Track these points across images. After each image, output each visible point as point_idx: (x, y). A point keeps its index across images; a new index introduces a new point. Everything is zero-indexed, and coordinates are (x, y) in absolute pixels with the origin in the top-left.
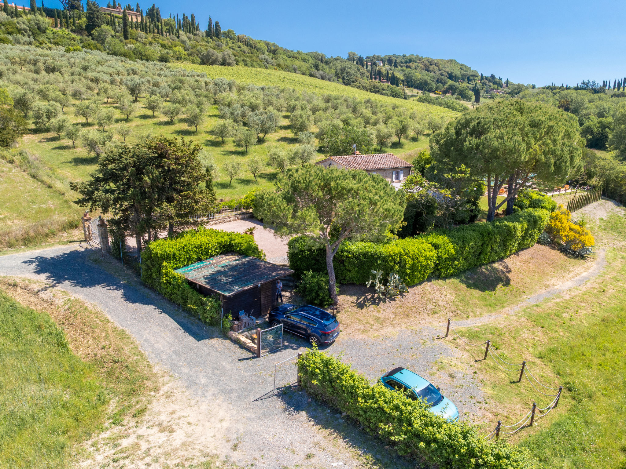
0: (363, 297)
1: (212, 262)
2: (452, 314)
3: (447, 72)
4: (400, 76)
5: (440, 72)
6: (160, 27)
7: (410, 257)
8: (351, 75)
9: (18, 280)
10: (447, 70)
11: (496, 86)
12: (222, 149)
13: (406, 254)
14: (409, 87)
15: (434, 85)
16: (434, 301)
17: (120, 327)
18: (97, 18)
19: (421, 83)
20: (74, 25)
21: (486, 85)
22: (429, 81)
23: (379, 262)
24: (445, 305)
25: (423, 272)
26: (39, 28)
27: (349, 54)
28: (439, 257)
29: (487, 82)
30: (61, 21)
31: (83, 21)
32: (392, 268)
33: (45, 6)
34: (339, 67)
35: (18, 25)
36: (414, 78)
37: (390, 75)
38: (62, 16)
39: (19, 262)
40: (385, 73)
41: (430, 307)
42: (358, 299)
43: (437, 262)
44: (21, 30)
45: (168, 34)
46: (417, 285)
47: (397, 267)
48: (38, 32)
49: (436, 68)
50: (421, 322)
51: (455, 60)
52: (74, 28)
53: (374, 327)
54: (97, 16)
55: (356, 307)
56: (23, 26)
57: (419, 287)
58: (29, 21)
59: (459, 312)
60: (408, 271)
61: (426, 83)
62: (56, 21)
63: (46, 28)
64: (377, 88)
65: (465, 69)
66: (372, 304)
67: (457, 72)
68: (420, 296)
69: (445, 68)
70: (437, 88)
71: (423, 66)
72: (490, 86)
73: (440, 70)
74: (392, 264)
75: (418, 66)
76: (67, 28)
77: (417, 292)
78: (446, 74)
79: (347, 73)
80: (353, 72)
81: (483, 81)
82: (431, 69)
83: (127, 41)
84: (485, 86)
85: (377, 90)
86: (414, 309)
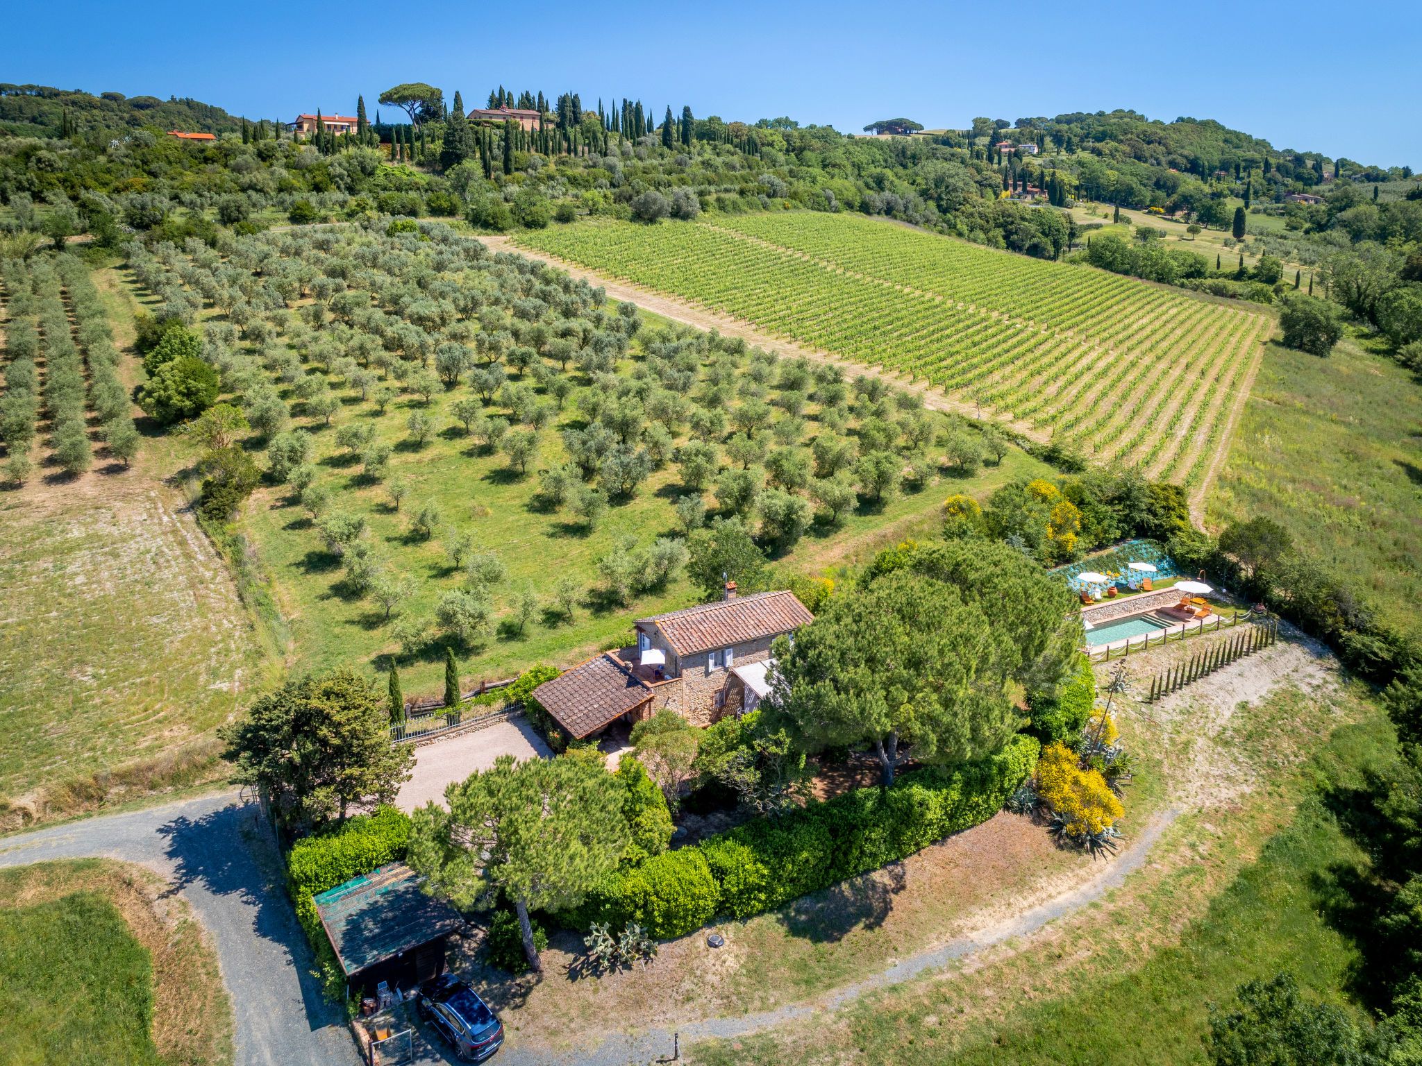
0: (582, 958)
1: (373, 880)
2: (720, 1002)
3: (1186, 157)
4: (1068, 178)
5: (1170, 157)
6: (572, 138)
7: (662, 899)
8: (955, 190)
9: (135, 874)
10: (1186, 152)
11: (1300, 185)
12: (553, 519)
13: (657, 894)
14: (1091, 200)
15: (1147, 194)
16: (698, 973)
17: (226, 991)
18: (460, 141)
19: (1118, 191)
20: (422, 153)
21: (1276, 183)
22: (1136, 186)
23: (608, 906)
24: (716, 984)
25: (690, 918)
26: (363, 169)
27: (975, 121)
28: (725, 892)
29: (1279, 177)
30: (401, 148)
31: (437, 147)
32: (631, 916)
33: (381, 121)
34: (933, 175)
35: (331, 169)
36: (1102, 181)
37: (1047, 179)
38: (403, 139)
39: (151, 830)
40: (1037, 172)
41: (687, 985)
42: (575, 960)
43: (721, 899)
44: (335, 176)
45: (586, 149)
46: (681, 937)
47: (639, 914)
48: (361, 176)
49: (1162, 148)
50: (656, 1018)
51: (1214, 122)
52: (422, 158)
53: (573, 1025)
54: (461, 138)
55: (565, 977)
56: (339, 170)
57: (686, 941)
58: (350, 157)
59: (734, 998)
60: (660, 920)
61: (1130, 191)
62: (393, 149)
63: (374, 168)
64: (1009, 216)
65: (1235, 141)
66: (592, 974)
67: (1211, 153)
68: (678, 961)
69: (1183, 147)
70: (1154, 201)
71: (1127, 149)
72: (1286, 186)
73: (1169, 153)
74: (631, 908)
75: (1117, 150)
76: (411, 158)
77: (677, 951)
78: (1185, 161)
79: (947, 187)
80: (961, 184)
81: (1268, 175)
82: (1147, 155)
83: (509, 177)
84: (1274, 187)
85: (1010, 220)
86: (656, 990)
